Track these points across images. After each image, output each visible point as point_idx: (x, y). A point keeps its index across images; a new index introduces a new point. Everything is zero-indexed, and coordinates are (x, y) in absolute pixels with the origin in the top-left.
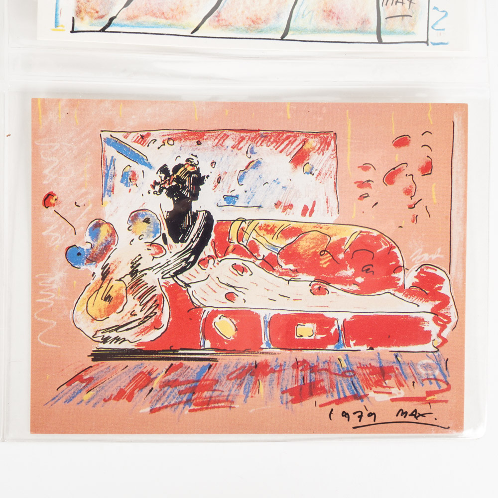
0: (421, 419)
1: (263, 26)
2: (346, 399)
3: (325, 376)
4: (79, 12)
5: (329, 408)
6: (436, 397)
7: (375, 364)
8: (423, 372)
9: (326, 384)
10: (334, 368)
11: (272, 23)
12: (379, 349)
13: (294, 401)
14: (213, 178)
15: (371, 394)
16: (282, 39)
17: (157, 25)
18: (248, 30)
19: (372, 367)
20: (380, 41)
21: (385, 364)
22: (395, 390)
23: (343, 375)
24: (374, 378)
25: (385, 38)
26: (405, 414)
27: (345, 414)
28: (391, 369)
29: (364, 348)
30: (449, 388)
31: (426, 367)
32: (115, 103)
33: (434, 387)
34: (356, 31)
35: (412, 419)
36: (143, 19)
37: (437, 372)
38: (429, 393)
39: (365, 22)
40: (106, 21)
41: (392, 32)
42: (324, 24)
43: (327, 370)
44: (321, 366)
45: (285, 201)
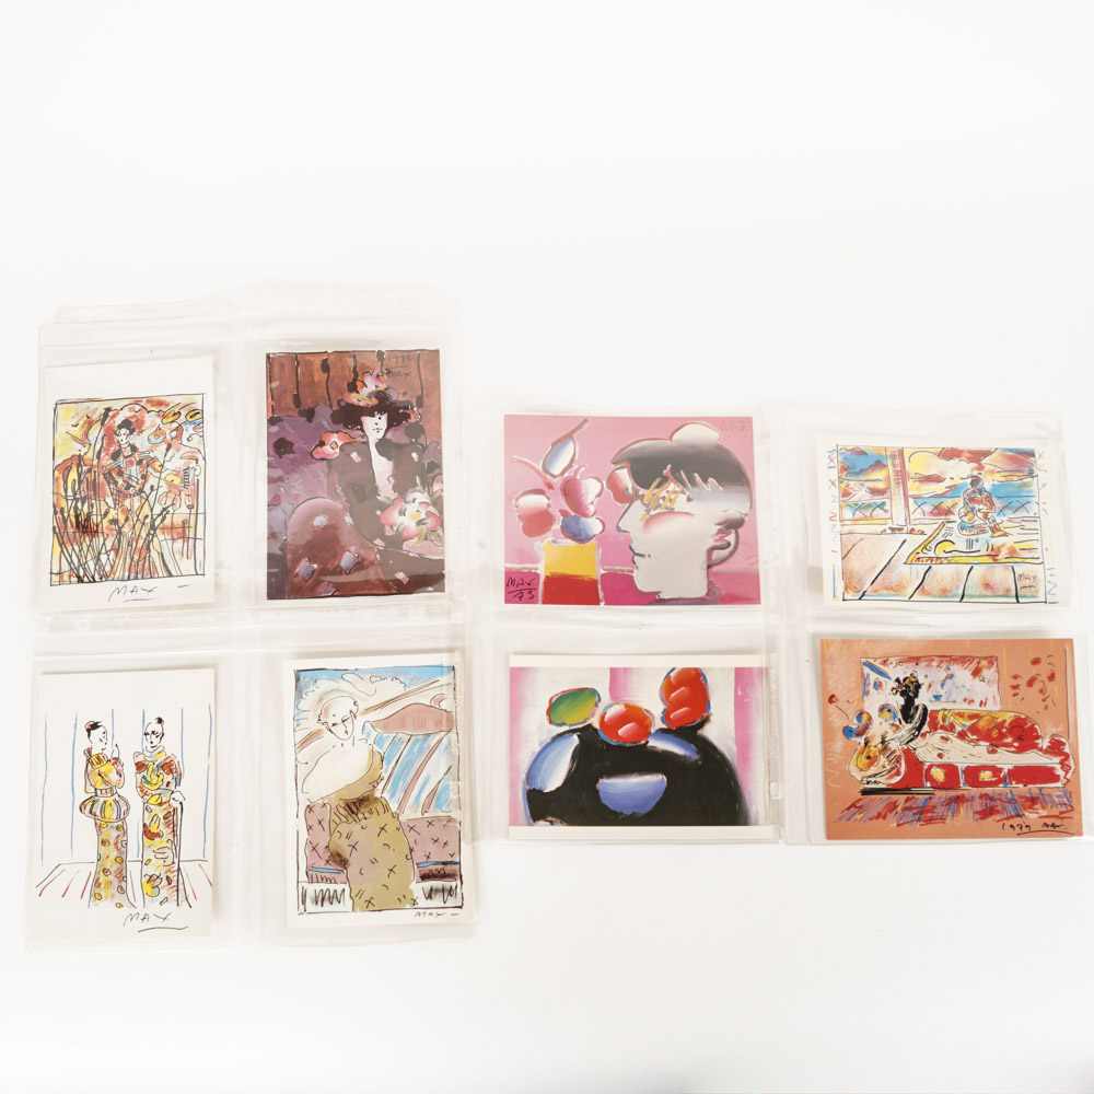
0: (1057, 829)
1: (949, 594)
2: (1012, 817)
3: (999, 803)
4: (846, 588)
5: (1001, 823)
6: (1065, 815)
7: (1028, 795)
8: (1056, 799)
9: (999, 808)
10: (1003, 798)
11: (954, 591)
12: (1030, 786)
13: (981, 819)
14: (926, 684)
15: (1027, 814)
16: (961, 601)
17: (890, 595)
18: (940, 597)
19: (1026, 797)
20: (1018, 602)
21: (1034, 795)
22: (1041, 811)
23: (1009, 802)
24: (1028, 804)
25: (1020, 600)
26: (1047, 826)
27: (1012, 826)
28: (1037, 798)
29: (1021, 786)
30: (1073, 810)
31: (1058, 796)
32: (868, 641)
33: (1064, 809)
34: (1003, 596)
35: (1052, 829)
36: (881, 592)
37: (1065, 800)
38: (1061, 813)
39: (1008, 590)
40: (861, 593)
41: (1025, 597)
42: (984, 592)
43: (1000, 800)
44: (996, 797)
45: (969, 698)
